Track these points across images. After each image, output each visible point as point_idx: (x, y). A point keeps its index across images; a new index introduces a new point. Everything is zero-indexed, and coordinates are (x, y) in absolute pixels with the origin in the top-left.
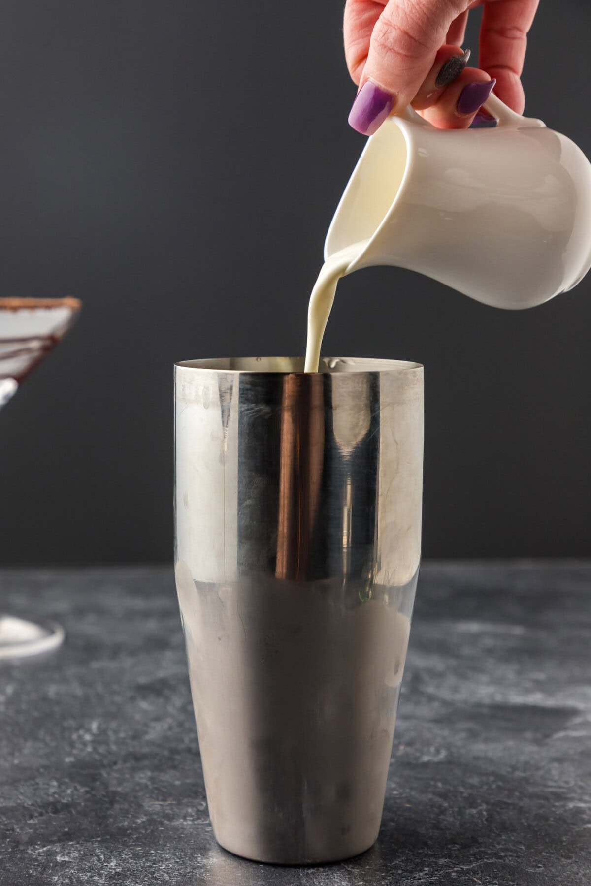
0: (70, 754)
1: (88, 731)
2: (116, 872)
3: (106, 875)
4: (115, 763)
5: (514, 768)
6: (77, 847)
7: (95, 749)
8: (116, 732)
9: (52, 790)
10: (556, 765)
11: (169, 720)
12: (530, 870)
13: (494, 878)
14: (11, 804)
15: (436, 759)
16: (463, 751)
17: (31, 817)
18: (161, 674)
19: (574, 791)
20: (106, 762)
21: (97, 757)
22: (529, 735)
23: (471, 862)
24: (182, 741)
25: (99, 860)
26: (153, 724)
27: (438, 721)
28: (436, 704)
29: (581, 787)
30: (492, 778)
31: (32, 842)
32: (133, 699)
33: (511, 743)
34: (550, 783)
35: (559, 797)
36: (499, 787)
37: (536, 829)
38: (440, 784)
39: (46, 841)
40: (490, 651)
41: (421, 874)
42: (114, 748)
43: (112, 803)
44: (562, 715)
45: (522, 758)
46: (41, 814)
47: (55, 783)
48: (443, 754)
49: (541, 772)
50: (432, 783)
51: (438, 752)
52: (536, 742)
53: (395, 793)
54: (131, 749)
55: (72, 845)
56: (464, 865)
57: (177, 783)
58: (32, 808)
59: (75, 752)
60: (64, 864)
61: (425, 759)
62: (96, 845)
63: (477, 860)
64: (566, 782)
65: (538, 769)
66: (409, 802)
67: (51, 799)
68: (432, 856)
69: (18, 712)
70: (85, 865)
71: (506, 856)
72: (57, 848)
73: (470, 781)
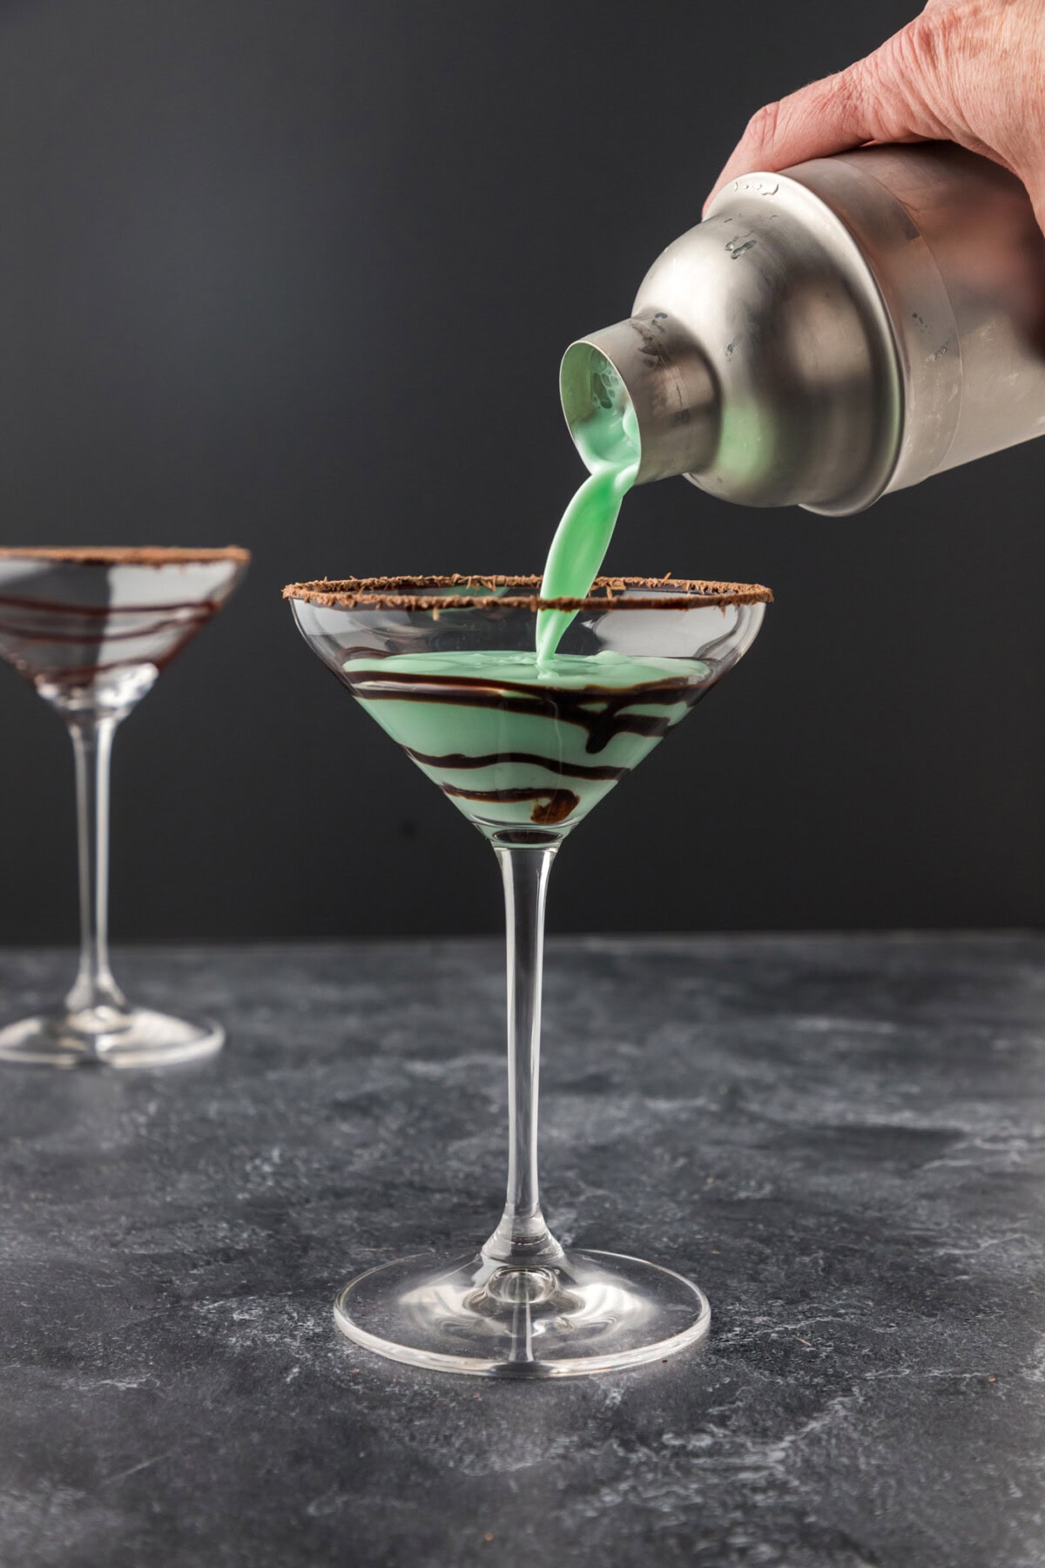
0: (243, 1190)
1: (268, 1160)
2: (315, 1333)
3: (301, 1337)
4: (308, 1201)
5: (866, 1207)
6: (260, 1303)
7: (278, 1183)
8: (306, 1161)
9: (221, 1234)
10: (924, 1202)
11: (382, 1146)
12: (878, 1330)
13: (829, 1339)
14: (166, 1250)
15: (758, 1196)
16: (795, 1185)
17: (195, 1266)
18: (368, 1087)
19: (948, 1235)
20: (294, 1199)
21: (281, 1193)
22: (889, 1165)
23: (798, 1321)
24: (400, 1173)
25: (291, 1318)
26: (358, 1151)
27: (762, 1147)
28: (761, 1126)
29: (957, 1230)
30: (833, 1219)
31: (197, 1296)
32: (329, 1119)
33: (863, 1175)
34: (914, 1225)
35: (925, 1242)
36: (843, 1230)
37: (890, 1281)
38: (761, 1227)
39: (217, 1295)
40: (842, 1057)
41: (730, 1335)
42: (305, 1181)
43: (305, 1250)
44: (939, 1139)
45: (878, 1194)
46: (208, 1263)
47: (225, 1225)
48: (768, 1189)
49: (904, 1212)
50: (750, 1224)
51: (760, 1186)
52: (900, 1173)
53: (698, 1237)
54: (329, 1183)
55: (253, 1301)
56: (788, 1324)
58: (196, 1255)
59: (250, 1186)
60: (243, 1323)
61: (743, 1195)
62: (286, 1300)
63: (807, 1318)
64: (938, 1224)
65: (899, 1207)
66: (718, 1248)
67: (220, 1245)
68: (746, 1313)
69: (166, 1136)
70: (272, 1324)
71: (846, 1314)
72: (232, 1303)
73: (804, 1222)
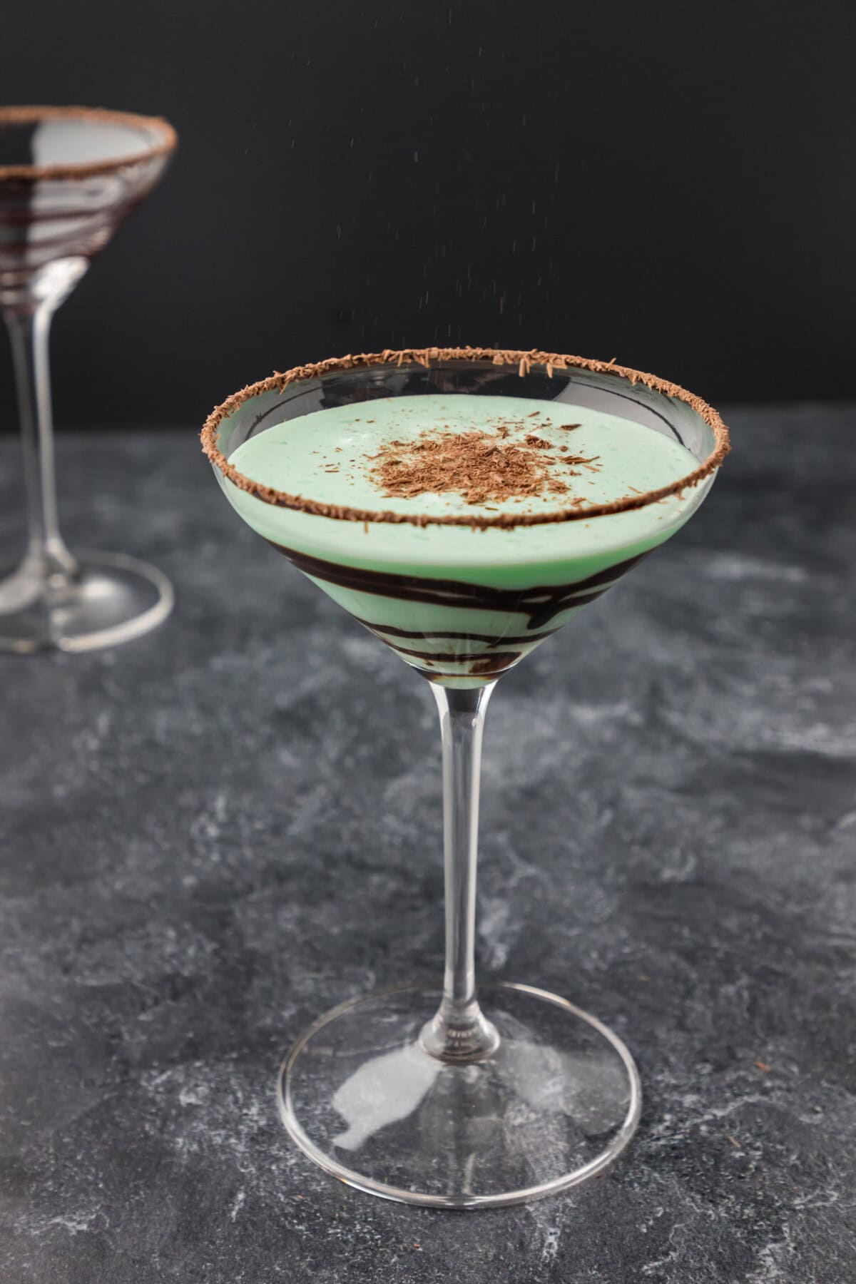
0: (190, 869)
1: (213, 816)
2: (260, 1129)
3: (247, 1134)
4: (250, 889)
6: (206, 1074)
7: (223, 857)
8: (250, 818)
9: (168, 949)
11: (321, 791)
14: (116, 980)
15: (681, 875)
17: (143, 1008)
18: (309, 684)
20: (238, 885)
21: (227, 874)
24: (337, 836)
25: (236, 1101)
26: (300, 800)
31: (146, 1062)
32: (269, 743)
33: (782, 840)
38: (686, 932)
39: (165, 1060)
41: (661, 1128)
42: (248, 853)
43: (250, 974)
45: (798, 873)
46: (156, 1002)
47: (172, 933)
48: (691, 864)
50: (676, 928)
51: (684, 859)
53: (627, 950)
54: (272, 857)
55: (199, 1068)
57: (335, 930)
58: (143, 988)
59: (197, 863)
60: (190, 1111)
61: (667, 874)
62: (231, 1068)
66: (645, 970)
67: (168, 969)
69: (117, 774)
70: (218, 1112)
72: (180, 1075)
